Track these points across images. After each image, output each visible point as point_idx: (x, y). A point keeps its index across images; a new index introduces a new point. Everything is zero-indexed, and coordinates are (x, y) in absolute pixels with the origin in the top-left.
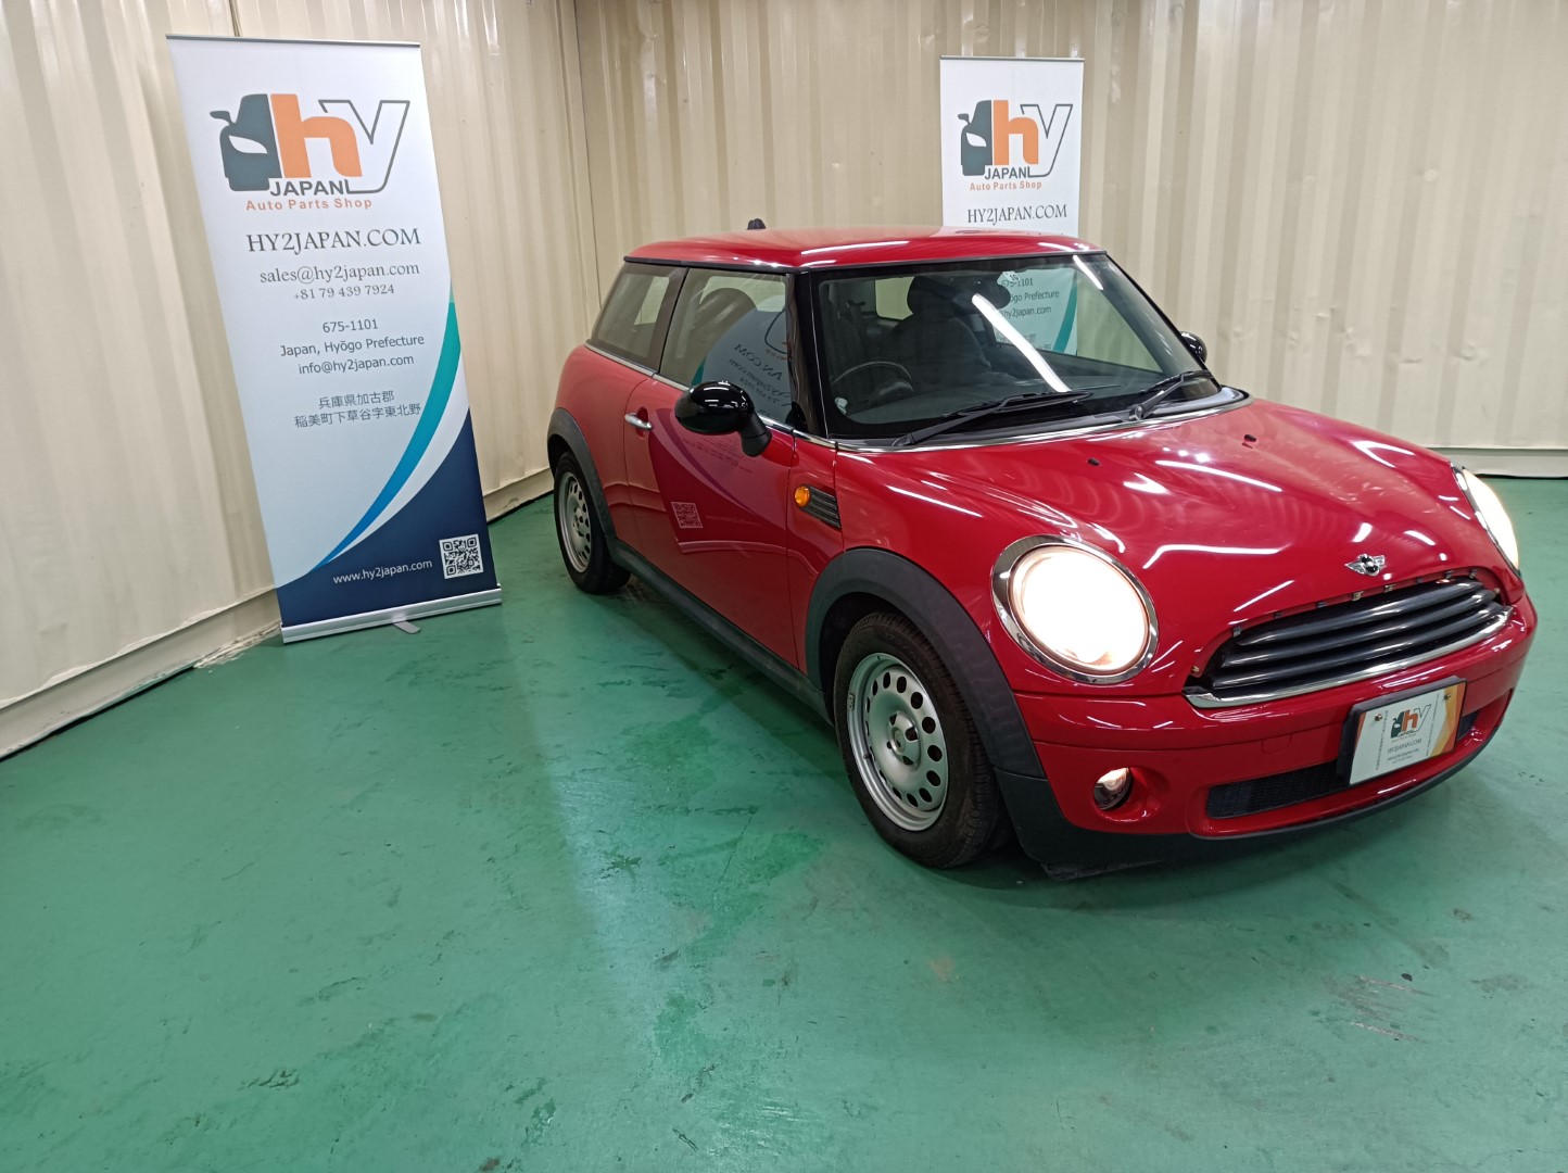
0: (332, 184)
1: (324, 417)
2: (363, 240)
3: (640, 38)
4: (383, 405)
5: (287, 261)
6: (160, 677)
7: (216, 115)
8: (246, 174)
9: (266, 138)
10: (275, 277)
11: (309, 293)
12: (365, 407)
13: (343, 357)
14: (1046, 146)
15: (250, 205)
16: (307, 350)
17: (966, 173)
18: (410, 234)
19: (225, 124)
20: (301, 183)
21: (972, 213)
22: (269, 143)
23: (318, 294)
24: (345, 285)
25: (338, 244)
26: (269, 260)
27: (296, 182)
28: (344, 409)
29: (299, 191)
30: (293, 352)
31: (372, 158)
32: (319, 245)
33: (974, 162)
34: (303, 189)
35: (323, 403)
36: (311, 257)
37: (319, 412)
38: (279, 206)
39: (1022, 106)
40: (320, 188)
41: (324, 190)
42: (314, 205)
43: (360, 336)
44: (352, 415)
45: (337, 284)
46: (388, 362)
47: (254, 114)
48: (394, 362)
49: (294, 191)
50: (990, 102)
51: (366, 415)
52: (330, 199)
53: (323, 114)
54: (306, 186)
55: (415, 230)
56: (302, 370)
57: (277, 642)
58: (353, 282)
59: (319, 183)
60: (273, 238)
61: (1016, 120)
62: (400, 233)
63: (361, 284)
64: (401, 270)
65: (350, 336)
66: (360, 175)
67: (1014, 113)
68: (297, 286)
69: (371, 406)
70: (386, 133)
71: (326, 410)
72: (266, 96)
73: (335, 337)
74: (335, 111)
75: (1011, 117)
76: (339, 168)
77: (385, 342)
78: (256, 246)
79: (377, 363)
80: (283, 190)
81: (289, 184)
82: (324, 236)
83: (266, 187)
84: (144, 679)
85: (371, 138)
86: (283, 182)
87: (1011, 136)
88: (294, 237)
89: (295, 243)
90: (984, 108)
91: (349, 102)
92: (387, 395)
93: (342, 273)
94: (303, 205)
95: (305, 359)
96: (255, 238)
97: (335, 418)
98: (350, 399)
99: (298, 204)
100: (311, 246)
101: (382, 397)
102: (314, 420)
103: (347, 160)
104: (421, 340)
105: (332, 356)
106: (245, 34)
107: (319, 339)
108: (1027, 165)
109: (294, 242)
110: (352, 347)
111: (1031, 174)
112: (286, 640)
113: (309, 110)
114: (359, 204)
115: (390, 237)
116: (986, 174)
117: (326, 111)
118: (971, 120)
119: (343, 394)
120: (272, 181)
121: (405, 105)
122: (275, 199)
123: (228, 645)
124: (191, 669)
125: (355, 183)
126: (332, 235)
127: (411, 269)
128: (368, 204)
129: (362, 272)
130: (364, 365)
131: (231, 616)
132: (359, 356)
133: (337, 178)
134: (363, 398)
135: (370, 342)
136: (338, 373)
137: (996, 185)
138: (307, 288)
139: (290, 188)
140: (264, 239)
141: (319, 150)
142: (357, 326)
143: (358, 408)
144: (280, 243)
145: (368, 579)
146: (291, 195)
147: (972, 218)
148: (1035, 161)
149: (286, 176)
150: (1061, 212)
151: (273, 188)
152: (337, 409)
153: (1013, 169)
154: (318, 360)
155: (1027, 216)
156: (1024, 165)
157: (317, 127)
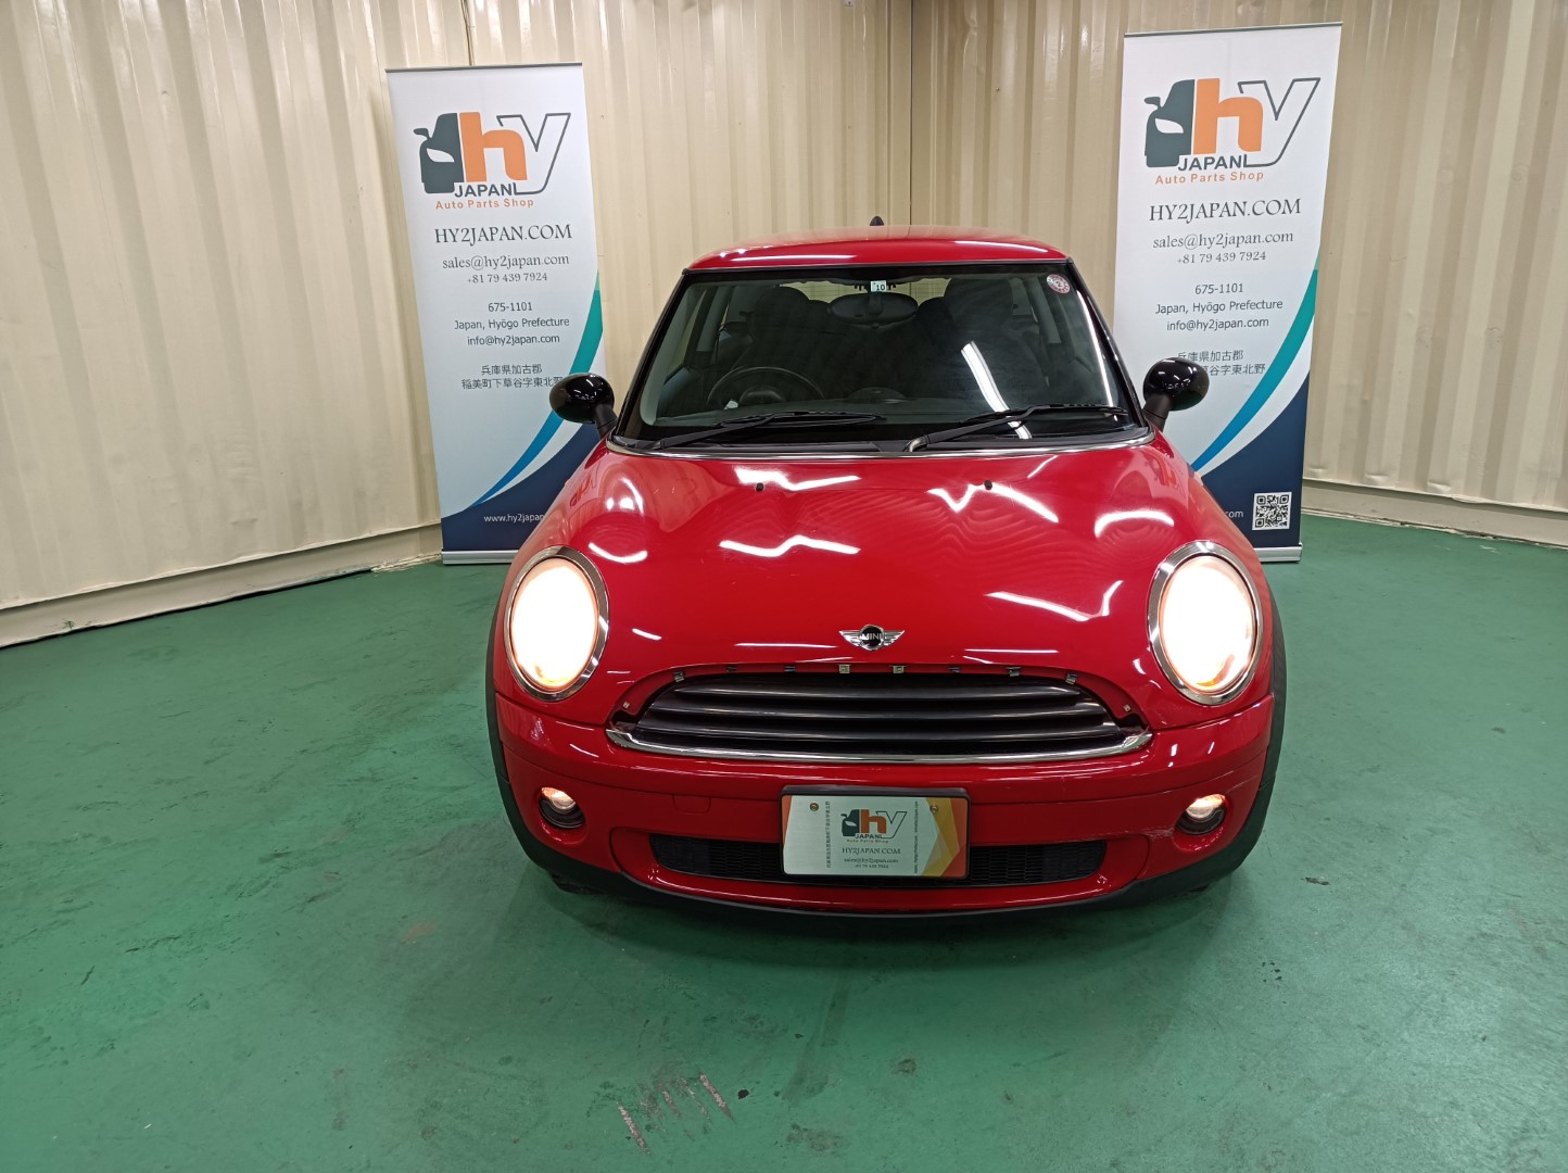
0: (503, 186)
1: (485, 381)
2: (525, 234)
3: (966, 28)
4: (533, 376)
5: (462, 251)
6: (341, 573)
7: (418, 132)
8: (438, 179)
9: (454, 150)
10: (456, 264)
11: (479, 278)
12: (518, 376)
13: (503, 333)
14: (1273, 132)
15: (439, 205)
16: (475, 325)
17: (1151, 163)
18: (563, 229)
19: (424, 139)
20: (479, 186)
21: (1157, 209)
22: (456, 154)
23: (486, 279)
24: (508, 272)
25: (504, 238)
26: (451, 250)
27: (474, 186)
28: (502, 376)
29: (477, 193)
30: (463, 326)
31: (536, 163)
32: (489, 238)
33: (1162, 151)
34: (480, 191)
35: (485, 370)
36: (483, 248)
37: (481, 378)
38: (461, 206)
39: (1240, 84)
40: (493, 191)
41: (496, 192)
42: (487, 204)
43: (517, 316)
44: (507, 383)
45: (502, 271)
46: (539, 339)
47: (447, 131)
48: (544, 339)
49: (473, 193)
50: (1194, 81)
51: (518, 383)
52: (501, 199)
53: (500, 128)
54: (482, 188)
55: (568, 226)
56: (470, 341)
57: (439, 563)
58: (515, 270)
59: (493, 186)
60: (454, 232)
61: (1227, 102)
62: (555, 228)
63: (521, 272)
64: (554, 260)
65: (509, 316)
66: (526, 179)
67: (1228, 92)
68: (471, 272)
69: (522, 376)
70: (549, 143)
71: (486, 376)
72: (454, 116)
73: (498, 316)
74: (509, 125)
75: (1222, 97)
76: (510, 173)
77: (538, 322)
78: (442, 238)
79: (531, 340)
80: (464, 193)
81: (470, 187)
82: (494, 231)
83: (452, 190)
84: (328, 572)
85: (536, 147)
86: (465, 185)
87: (1221, 121)
88: (471, 231)
89: (472, 235)
90: (1183, 90)
91: (520, 116)
92: (537, 368)
93: (507, 262)
94: (479, 204)
95: (473, 333)
96: (441, 232)
97: (494, 382)
98: (506, 369)
99: (475, 204)
100: (483, 238)
101: (532, 369)
102: (477, 383)
103: (516, 167)
104: (566, 322)
105: (494, 332)
106: (477, 63)
107: (485, 317)
108: (1242, 153)
109: (470, 235)
110: (511, 325)
111: (1248, 163)
112: (445, 562)
113: (489, 125)
114: (523, 203)
115: (547, 232)
116: (1181, 164)
117: (502, 125)
118: (1162, 104)
119: (500, 364)
120: (457, 185)
121: (566, 117)
122: (457, 200)
123: (411, 556)
124: (369, 571)
125: (521, 186)
126: (500, 230)
127: (564, 260)
128: (531, 203)
129: (523, 262)
130: (519, 340)
131: (417, 535)
132: (515, 332)
133: (507, 181)
134: (516, 369)
135: (525, 322)
136: (498, 346)
137: (1194, 177)
138: (478, 273)
139: (470, 190)
140: (448, 233)
141: (494, 158)
142: (516, 307)
143: (512, 377)
144: (459, 236)
145: (511, 522)
146: (470, 196)
147: (1156, 216)
148: (1257, 147)
149: (468, 181)
150: (1291, 207)
151: (457, 191)
152: (495, 376)
153: (1222, 158)
154: (483, 334)
155: (1238, 212)
156: (1238, 152)
157: (494, 139)
